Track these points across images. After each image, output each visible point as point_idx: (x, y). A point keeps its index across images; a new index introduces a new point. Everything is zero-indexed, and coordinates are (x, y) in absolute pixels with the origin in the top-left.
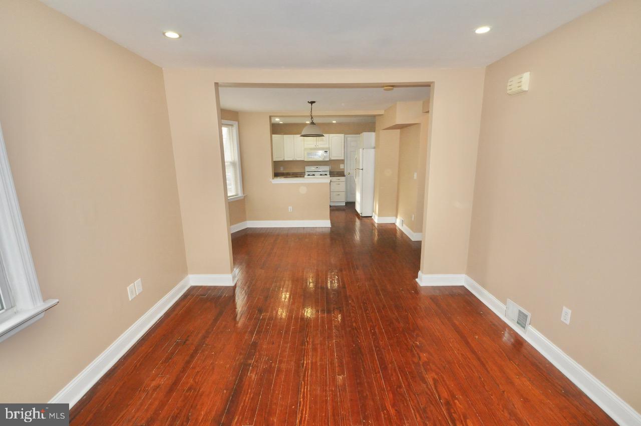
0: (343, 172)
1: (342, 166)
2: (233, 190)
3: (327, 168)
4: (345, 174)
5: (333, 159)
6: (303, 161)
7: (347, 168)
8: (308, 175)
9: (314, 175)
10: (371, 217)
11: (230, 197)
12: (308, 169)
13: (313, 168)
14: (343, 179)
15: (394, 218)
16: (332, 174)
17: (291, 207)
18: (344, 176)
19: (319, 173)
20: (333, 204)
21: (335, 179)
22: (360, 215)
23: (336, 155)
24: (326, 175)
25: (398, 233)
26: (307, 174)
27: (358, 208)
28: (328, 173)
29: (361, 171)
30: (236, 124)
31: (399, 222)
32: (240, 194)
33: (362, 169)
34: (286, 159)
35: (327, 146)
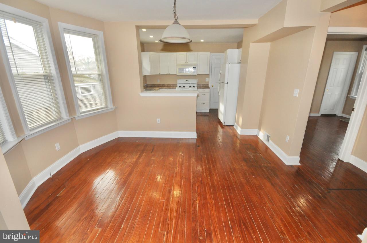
0: (208, 84)
1: (207, 80)
3: (195, 82)
4: (210, 86)
5: (200, 73)
7: (211, 81)
8: (180, 87)
9: (184, 87)
10: (232, 126)
12: (179, 81)
13: (184, 81)
14: (207, 90)
15: (257, 130)
16: (199, 86)
17: (159, 119)
18: (208, 87)
19: (189, 85)
20: (199, 111)
21: (201, 90)
22: (223, 124)
23: (203, 70)
24: (194, 87)
25: (260, 144)
26: (178, 85)
27: (221, 117)
28: (196, 86)
29: (226, 85)
30: (101, 34)
31: (262, 136)
32: (110, 106)
33: (227, 83)
34: (161, 74)
35: (195, 62)
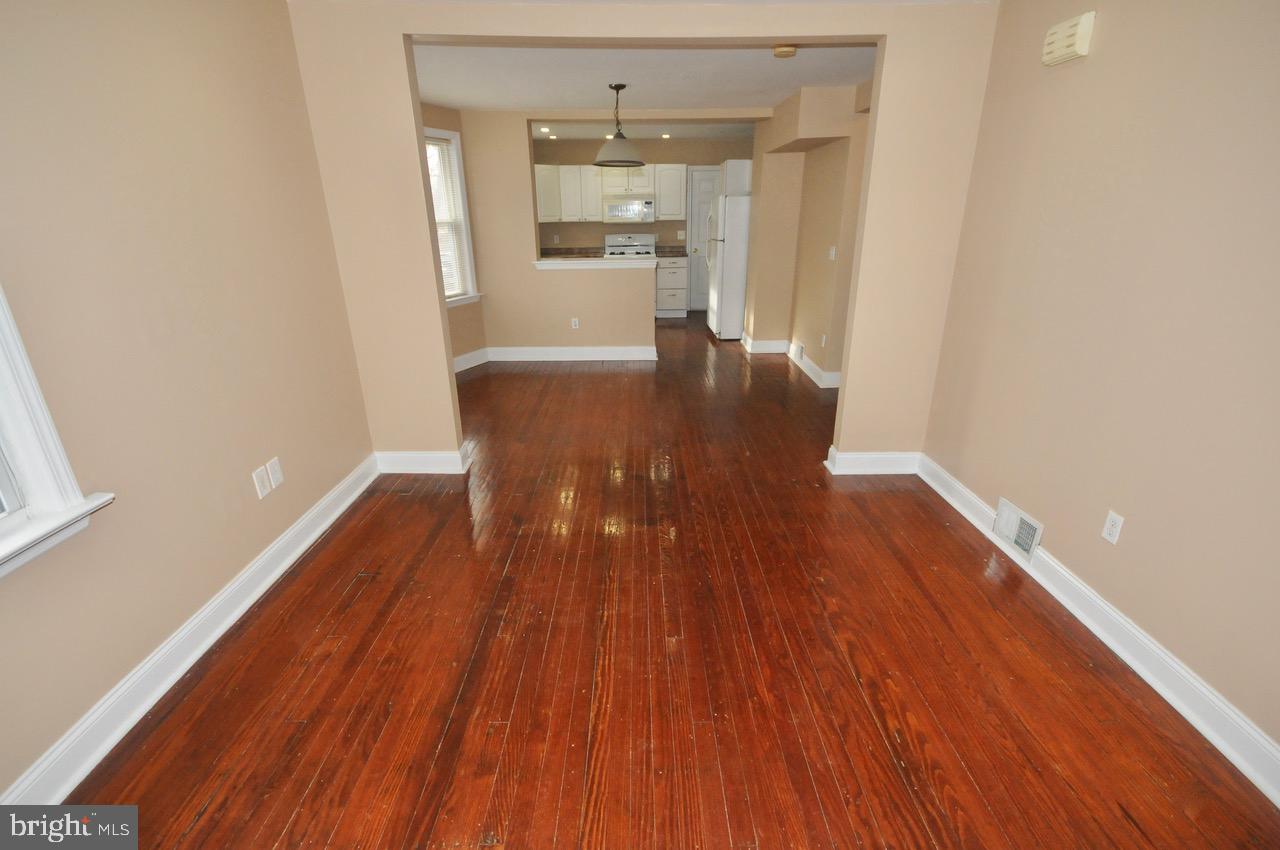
0: (684, 247)
1: (681, 235)
2: (456, 284)
3: (650, 239)
4: (688, 250)
5: (662, 218)
6: (601, 224)
7: (691, 238)
8: (612, 253)
9: (623, 253)
10: (739, 340)
11: (450, 297)
12: (610, 239)
13: (621, 239)
14: (682, 261)
15: (786, 342)
16: (661, 251)
17: (577, 320)
18: (685, 254)
19: (635, 250)
20: (661, 315)
21: (665, 261)
22: (718, 336)
23: (670, 210)
24: (648, 253)
25: (793, 372)
26: (608, 250)
27: (713, 323)
28: (652, 250)
29: (720, 243)
30: (455, 137)
31: (794, 352)
32: (472, 292)
33: (723, 241)
34: (565, 219)
35: (650, 191)
